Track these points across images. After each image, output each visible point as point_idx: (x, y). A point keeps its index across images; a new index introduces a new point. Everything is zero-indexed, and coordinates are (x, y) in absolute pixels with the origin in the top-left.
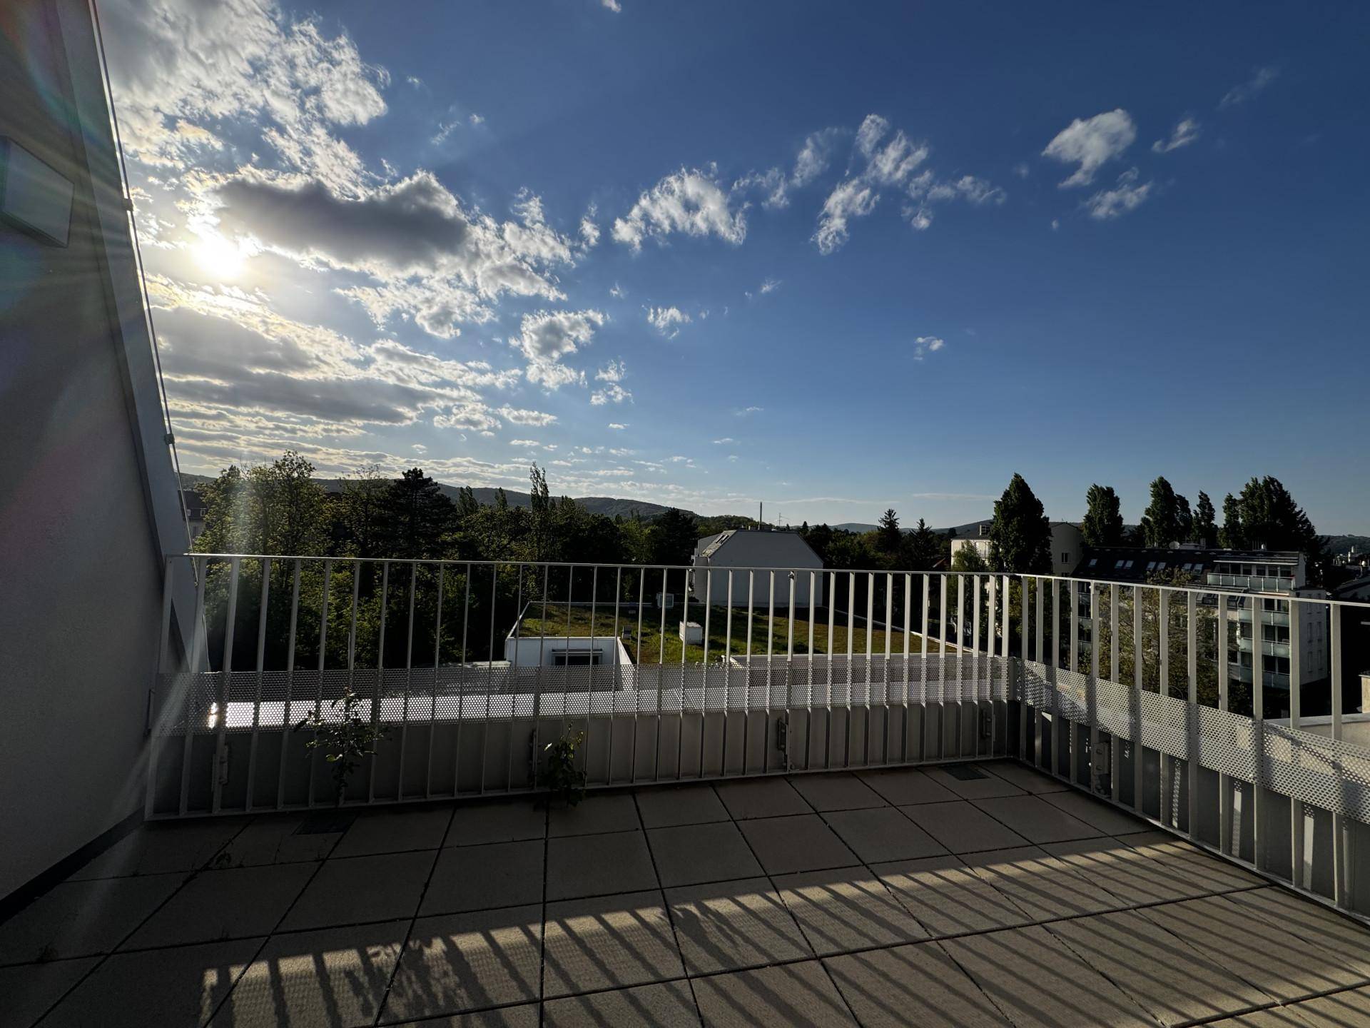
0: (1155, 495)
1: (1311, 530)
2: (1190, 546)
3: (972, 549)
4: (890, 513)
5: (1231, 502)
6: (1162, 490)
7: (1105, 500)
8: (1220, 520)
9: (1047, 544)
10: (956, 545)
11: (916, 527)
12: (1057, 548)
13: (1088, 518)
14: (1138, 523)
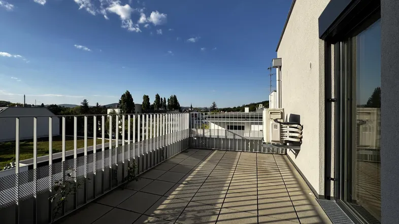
0: (156, 97)
1: (179, 105)
2: (162, 109)
3: (114, 111)
4: (85, 101)
5: (168, 99)
6: (158, 97)
7: (146, 98)
8: (167, 103)
9: (134, 109)
10: (109, 111)
11: (95, 105)
12: (136, 110)
13: (143, 103)
14: (153, 104)
